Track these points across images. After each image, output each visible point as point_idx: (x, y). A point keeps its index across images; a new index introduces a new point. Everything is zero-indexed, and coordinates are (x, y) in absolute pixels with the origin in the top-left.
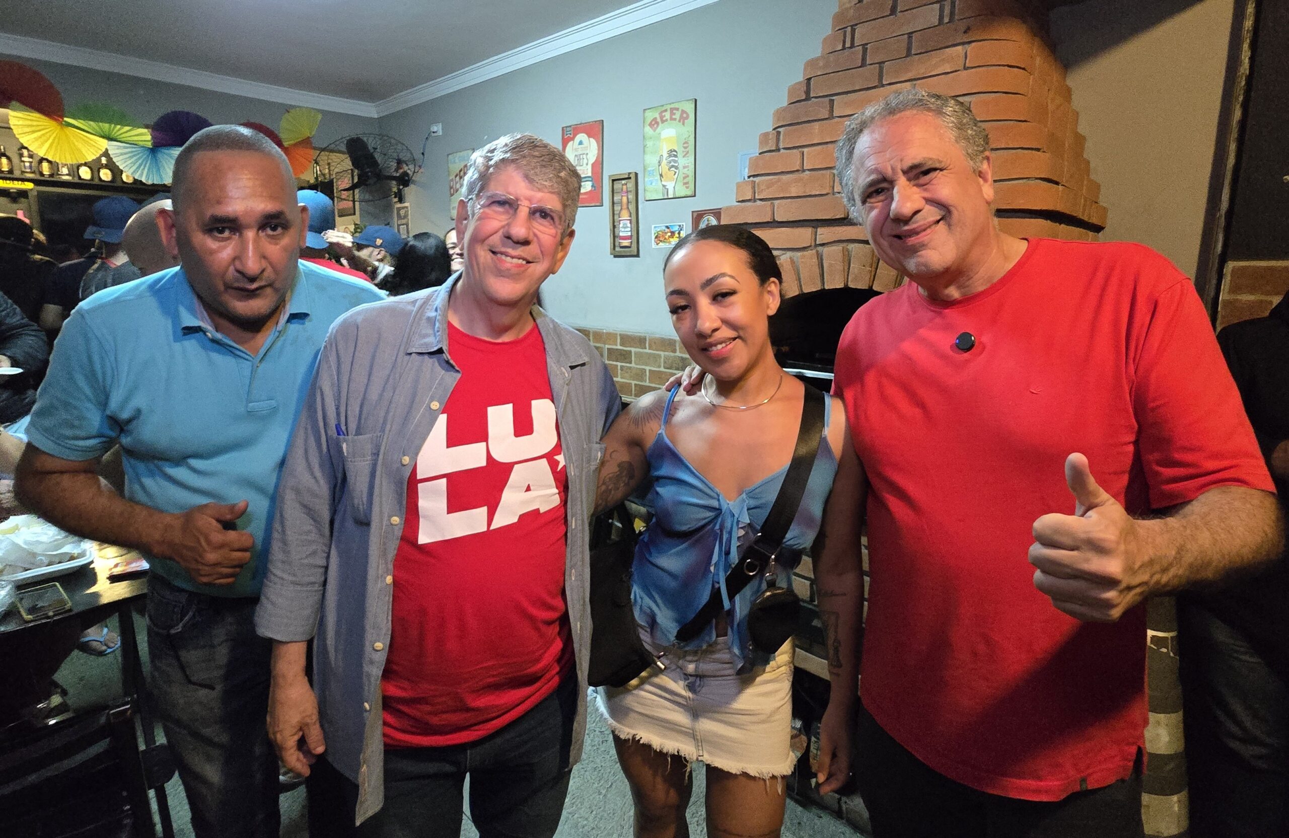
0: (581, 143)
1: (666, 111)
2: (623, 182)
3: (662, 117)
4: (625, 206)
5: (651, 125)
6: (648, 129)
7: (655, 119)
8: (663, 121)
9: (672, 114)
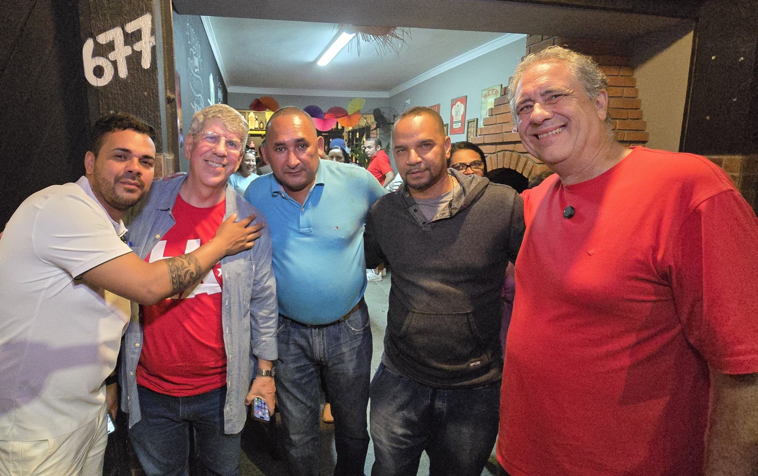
0: (458, 106)
1: (490, 90)
2: (472, 123)
3: (488, 93)
4: (472, 134)
5: (484, 97)
6: (483, 99)
7: (486, 94)
8: (489, 95)
9: (493, 91)
